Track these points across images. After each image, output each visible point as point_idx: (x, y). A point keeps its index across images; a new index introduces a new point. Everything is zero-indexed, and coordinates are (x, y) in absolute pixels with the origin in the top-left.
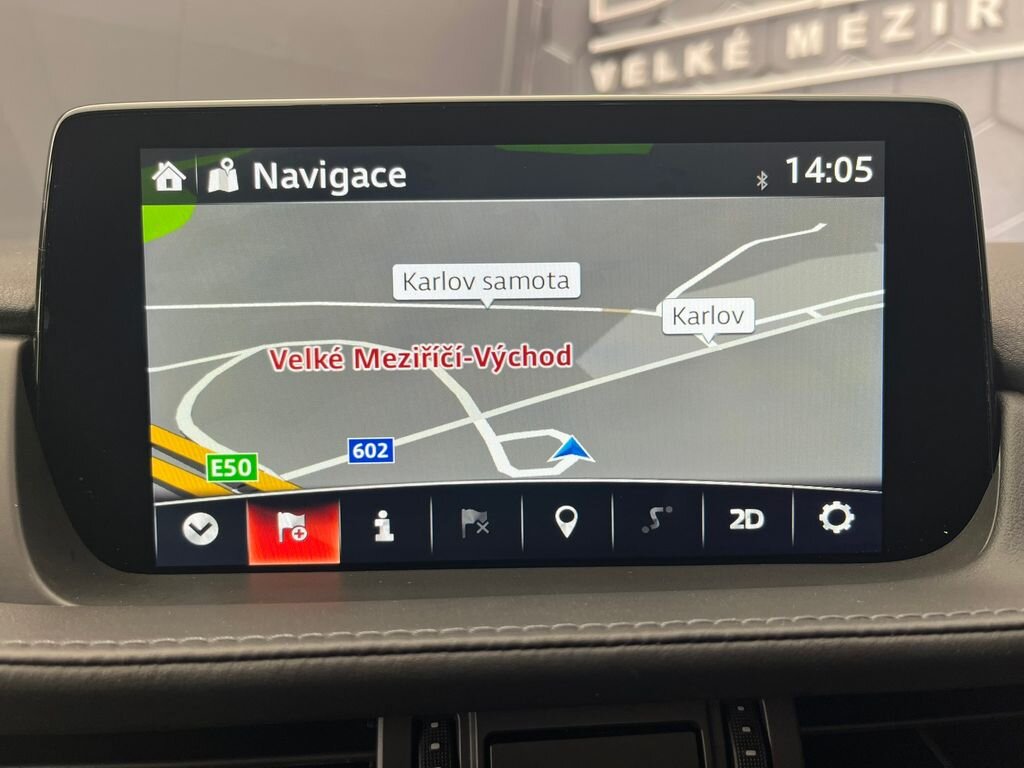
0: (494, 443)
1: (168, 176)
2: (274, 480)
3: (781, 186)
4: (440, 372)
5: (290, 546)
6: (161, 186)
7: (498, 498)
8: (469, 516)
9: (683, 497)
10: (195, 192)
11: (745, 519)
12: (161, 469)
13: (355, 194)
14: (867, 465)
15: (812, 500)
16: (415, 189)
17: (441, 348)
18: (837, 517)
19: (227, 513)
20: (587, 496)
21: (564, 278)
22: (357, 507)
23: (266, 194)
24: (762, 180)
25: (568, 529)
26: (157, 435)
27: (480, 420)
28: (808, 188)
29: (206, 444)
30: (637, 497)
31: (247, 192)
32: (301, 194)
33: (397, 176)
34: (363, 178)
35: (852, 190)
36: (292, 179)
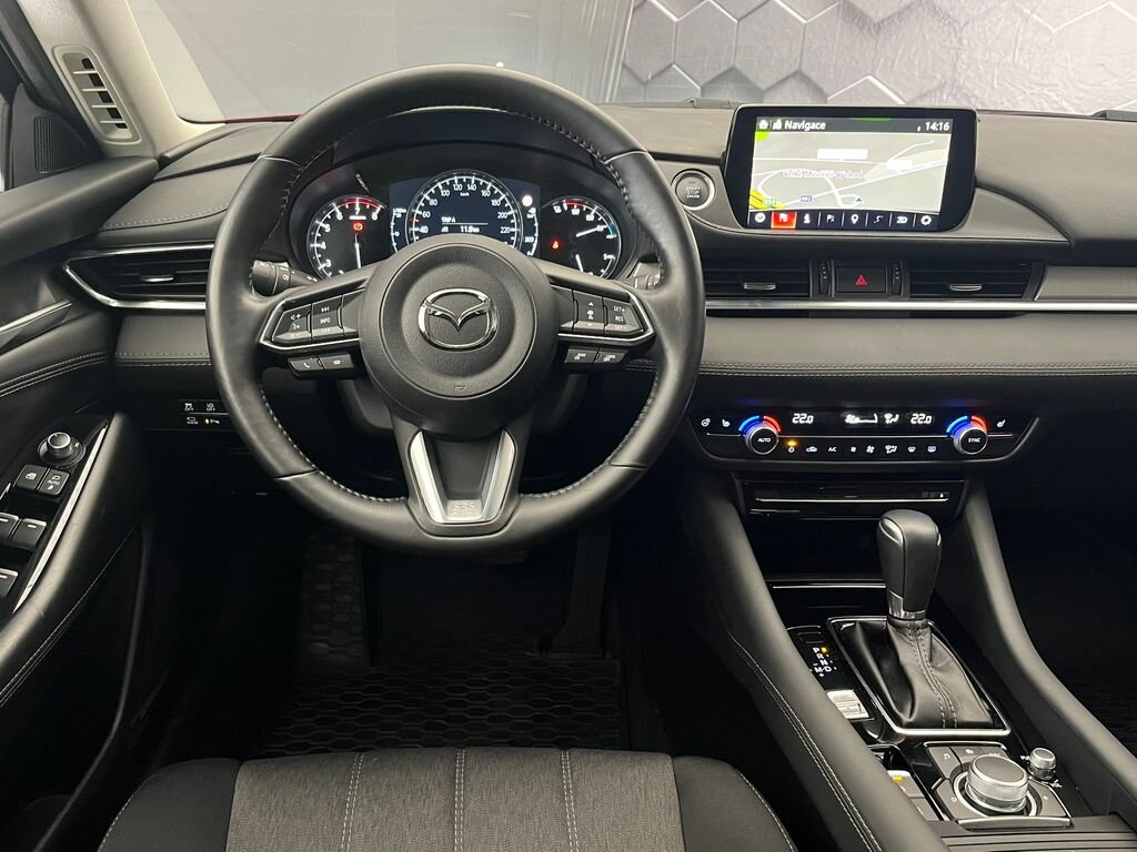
0: (839, 198)
1: (763, 124)
2: (780, 206)
3: (924, 130)
4: (827, 179)
5: (783, 223)
6: (761, 127)
7: (836, 213)
8: (829, 217)
9: (886, 214)
10: (770, 129)
11: (902, 220)
12: (751, 201)
13: (811, 130)
14: (937, 207)
15: (920, 216)
16: (827, 129)
17: (826, 172)
18: (926, 220)
19: (768, 214)
20: (861, 213)
21: (862, 154)
22: (801, 213)
23: (788, 130)
24: (919, 129)
25: (854, 221)
26: (752, 192)
27: (835, 191)
28: (931, 131)
29: (764, 195)
30: (873, 214)
31: (783, 129)
32: (797, 130)
33: (823, 126)
34: (814, 126)
35: (943, 132)
36: (796, 125)
